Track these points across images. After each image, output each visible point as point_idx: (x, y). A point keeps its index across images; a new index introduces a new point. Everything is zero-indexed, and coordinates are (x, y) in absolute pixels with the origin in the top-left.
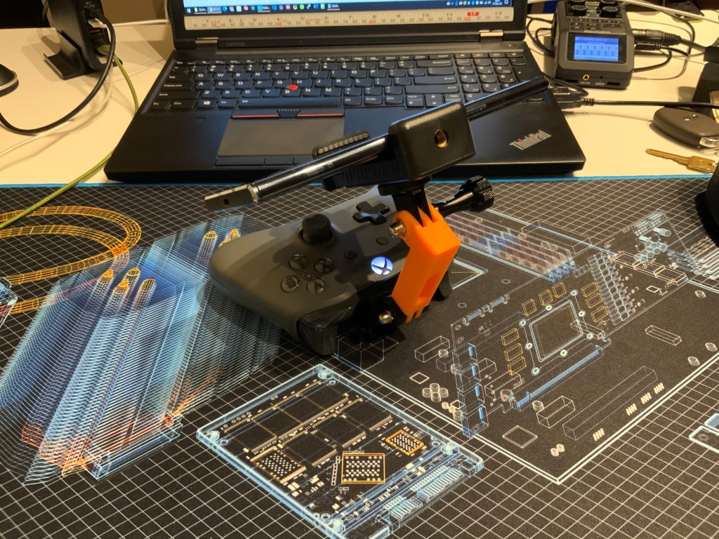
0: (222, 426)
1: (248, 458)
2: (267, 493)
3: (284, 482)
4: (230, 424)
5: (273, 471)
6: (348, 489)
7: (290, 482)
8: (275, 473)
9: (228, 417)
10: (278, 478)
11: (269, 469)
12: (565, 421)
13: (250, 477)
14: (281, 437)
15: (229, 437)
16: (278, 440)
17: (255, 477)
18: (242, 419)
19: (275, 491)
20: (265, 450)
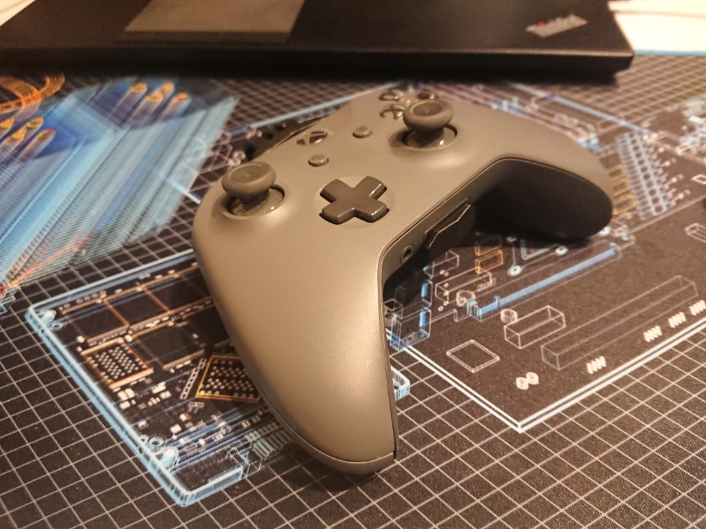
0: (62, 306)
1: (79, 349)
2: (86, 398)
3: (115, 387)
4: (73, 303)
5: (105, 370)
6: (202, 405)
7: (123, 388)
8: (108, 374)
9: (75, 294)
10: (109, 381)
11: (101, 368)
12: (545, 340)
13: (72, 375)
14: (135, 327)
15: (66, 320)
16: (128, 330)
17: (79, 375)
18: (92, 299)
19: (98, 398)
20: (107, 341)
